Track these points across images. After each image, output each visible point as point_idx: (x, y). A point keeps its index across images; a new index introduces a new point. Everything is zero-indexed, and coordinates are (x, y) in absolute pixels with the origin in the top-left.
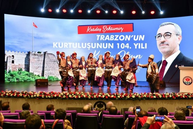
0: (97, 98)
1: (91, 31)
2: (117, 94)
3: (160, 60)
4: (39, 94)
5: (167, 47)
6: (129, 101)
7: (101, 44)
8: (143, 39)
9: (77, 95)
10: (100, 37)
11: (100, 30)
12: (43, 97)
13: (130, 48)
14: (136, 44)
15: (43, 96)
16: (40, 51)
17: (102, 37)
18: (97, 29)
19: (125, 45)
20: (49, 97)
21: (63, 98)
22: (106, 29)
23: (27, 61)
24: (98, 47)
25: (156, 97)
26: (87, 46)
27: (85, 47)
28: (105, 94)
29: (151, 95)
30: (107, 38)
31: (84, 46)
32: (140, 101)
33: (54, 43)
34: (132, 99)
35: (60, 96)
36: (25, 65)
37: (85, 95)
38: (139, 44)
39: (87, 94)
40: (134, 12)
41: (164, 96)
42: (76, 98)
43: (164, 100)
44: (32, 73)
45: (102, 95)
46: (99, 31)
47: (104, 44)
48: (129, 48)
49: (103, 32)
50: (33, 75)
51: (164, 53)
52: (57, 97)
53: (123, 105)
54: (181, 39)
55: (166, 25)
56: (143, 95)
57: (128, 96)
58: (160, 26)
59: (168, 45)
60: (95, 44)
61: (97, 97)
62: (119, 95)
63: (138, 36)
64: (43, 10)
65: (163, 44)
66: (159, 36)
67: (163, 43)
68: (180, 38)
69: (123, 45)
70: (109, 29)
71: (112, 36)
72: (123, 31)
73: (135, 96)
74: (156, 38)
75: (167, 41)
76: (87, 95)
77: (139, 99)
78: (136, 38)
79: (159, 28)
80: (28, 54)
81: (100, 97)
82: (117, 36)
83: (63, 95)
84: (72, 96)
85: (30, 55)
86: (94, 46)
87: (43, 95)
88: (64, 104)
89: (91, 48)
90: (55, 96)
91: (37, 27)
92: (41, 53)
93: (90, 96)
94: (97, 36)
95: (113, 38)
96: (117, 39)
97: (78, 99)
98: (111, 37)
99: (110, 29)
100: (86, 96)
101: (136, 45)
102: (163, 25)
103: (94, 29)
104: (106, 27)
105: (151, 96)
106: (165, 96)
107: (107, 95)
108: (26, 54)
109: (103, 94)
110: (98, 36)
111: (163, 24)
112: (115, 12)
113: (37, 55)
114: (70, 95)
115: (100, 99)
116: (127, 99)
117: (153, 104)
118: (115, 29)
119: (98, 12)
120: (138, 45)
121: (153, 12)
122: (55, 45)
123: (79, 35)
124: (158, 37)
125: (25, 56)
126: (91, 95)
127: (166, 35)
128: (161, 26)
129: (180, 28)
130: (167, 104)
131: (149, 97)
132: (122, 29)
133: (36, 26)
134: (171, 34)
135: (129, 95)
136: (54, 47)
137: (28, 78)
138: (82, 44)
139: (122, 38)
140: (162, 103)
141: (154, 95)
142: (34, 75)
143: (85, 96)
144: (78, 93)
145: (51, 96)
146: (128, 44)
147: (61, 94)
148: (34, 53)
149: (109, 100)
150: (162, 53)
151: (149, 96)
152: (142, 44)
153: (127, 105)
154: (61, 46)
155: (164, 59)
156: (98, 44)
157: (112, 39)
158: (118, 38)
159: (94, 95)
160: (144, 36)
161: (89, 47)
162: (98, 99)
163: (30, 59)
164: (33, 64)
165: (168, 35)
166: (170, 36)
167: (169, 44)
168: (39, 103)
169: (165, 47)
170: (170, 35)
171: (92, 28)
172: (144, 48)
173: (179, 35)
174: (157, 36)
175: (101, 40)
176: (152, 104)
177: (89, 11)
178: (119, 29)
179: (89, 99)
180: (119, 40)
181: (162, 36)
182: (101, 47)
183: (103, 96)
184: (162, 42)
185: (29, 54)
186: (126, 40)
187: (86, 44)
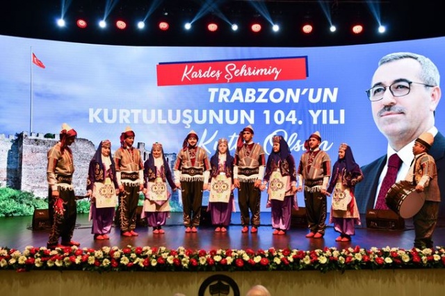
0: (211, 266)
1: (193, 77)
2: (271, 252)
3: (383, 155)
4: (27, 257)
5: (399, 120)
6: (309, 274)
7: (221, 112)
8: (334, 99)
9: (145, 257)
10: (217, 95)
11: (218, 74)
12: (37, 265)
13: (300, 122)
14: (315, 112)
15: (38, 262)
16: (52, 133)
17: (224, 94)
18: (208, 72)
19: (286, 116)
20: (58, 264)
21: (103, 267)
22: (233, 72)
23: (14, 159)
24: (211, 122)
25: (393, 261)
26: (182, 118)
27: (177, 121)
28: (233, 254)
29: (377, 253)
30: (238, 95)
31: (174, 118)
32: (343, 272)
33: (91, 111)
34: (319, 268)
35: (92, 261)
36: (9, 170)
37: (172, 257)
38: (325, 112)
39: (178, 253)
40: (307, 29)
41: (416, 259)
42: (142, 265)
43: (418, 271)
44: (29, 194)
45: (223, 257)
46: (215, 77)
47: (228, 112)
48: (297, 122)
49: (225, 81)
50: (31, 199)
51: (393, 134)
52: (84, 263)
53: (292, 286)
54: (438, 96)
55: (396, 59)
56: (351, 255)
57: (307, 257)
58: (379, 63)
59: (402, 113)
60: (205, 112)
61: (208, 261)
62: (278, 256)
63: (320, 90)
64: (61, 23)
65: (389, 110)
66: (378, 90)
67: (388, 107)
68: (436, 93)
69: (279, 115)
70: (241, 73)
71: (251, 92)
72: (280, 77)
73: (328, 257)
74: (369, 96)
75: (400, 103)
76: (176, 257)
77: (340, 269)
78: (314, 97)
79: (376, 67)
80: (16, 140)
81: (219, 263)
82: (265, 91)
83: (102, 256)
84: (132, 260)
85: (22, 144)
86: (200, 118)
87: (39, 259)
88: (106, 284)
89: (193, 123)
90: (78, 261)
91: (43, 67)
92: (53, 136)
93: (186, 261)
94: (210, 90)
95: (252, 95)
96: (264, 98)
97: (148, 268)
98: (248, 95)
99: (243, 71)
100: (175, 260)
101: (315, 116)
102: (388, 61)
103: (200, 72)
104: (233, 67)
105: (376, 256)
106: (421, 257)
107: (241, 257)
108: (12, 141)
109: (229, 254)
110: (213, 91)
111: (389, 56)
112: (256, 28)
113: (44, 142)
114: (124, 257)
115: (218, 270)
116: (303, 269)
117: (384, 282)
118: (258, 71)
119: (212, 27)
120: (321, 114)
121: (357, 29)
122: (93, 115)
123: (161, 87)
124: (375, 92)
125: (9, 146)
126: (190, 256)
127: (397, 88)
128: (382, 64)
129: (435, 68)
130: (428, 281)
131: (372, 260)
132: (278, 73)
133: (40, 65)
134: (410, 83)
135: (310, 255)
136: (91, 120)
137: (17, 206)
138: (170, 112)
139: (277, 95)
140: (412, 278)
141: (386, 254)
142: (34, 197)
143: (170, 260)
144: (150, 252)
145: (64, 263)
146: (293, 112)
147: (96, 255)
148: (34, 137)
149: (247, 270)
150: (387, 137)
151: (371, 256)
152: (332, 112)
153: (301, 286)
154: (110, 117)
155: (395, 152)
156: (212, 112)
157: (250, 98)
158: (267, 96)
159: (199, 256)
160: (336, 90)
161: (187, 119)
162: (214, 268)
163: (23, 154)
164: (31, 167)
165: (403, 87)
166: (409, 88)
167: (405, 111)
168: (26, 285)
169: (396, 119)
170: (407, 88)
171: (196, 70)
172: (336, 122)
173: (432, 86)
174: (371, 90)
175: (220, 100)
176: (380, 281)
177: (188, 26)
178: (269, 73)
179: (185, 270)
180: (269, 100)
181: (385, 90)
182: (220, 121)
183: (229, 260)
184: (386, 106)
185: (19, 140)
186: (288, 100)
187: (178, 112)
